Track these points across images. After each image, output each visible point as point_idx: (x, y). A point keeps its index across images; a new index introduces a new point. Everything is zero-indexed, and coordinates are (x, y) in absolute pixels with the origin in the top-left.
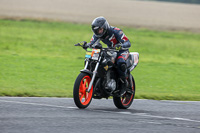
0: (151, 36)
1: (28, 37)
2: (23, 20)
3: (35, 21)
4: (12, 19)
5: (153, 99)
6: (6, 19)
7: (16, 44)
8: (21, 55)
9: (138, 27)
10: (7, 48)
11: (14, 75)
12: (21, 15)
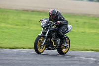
0: (96, 20)
1: (35, 20)
2: (32, 11)
3: (38, 12)
4: (27, 11)
5: (96, 51)
6: (24, 11)
7: (28, 23)
8: (31, 28)
9: (89, 15)
10: (24, 25)
11: (27, 38)
12: (32, 9)
